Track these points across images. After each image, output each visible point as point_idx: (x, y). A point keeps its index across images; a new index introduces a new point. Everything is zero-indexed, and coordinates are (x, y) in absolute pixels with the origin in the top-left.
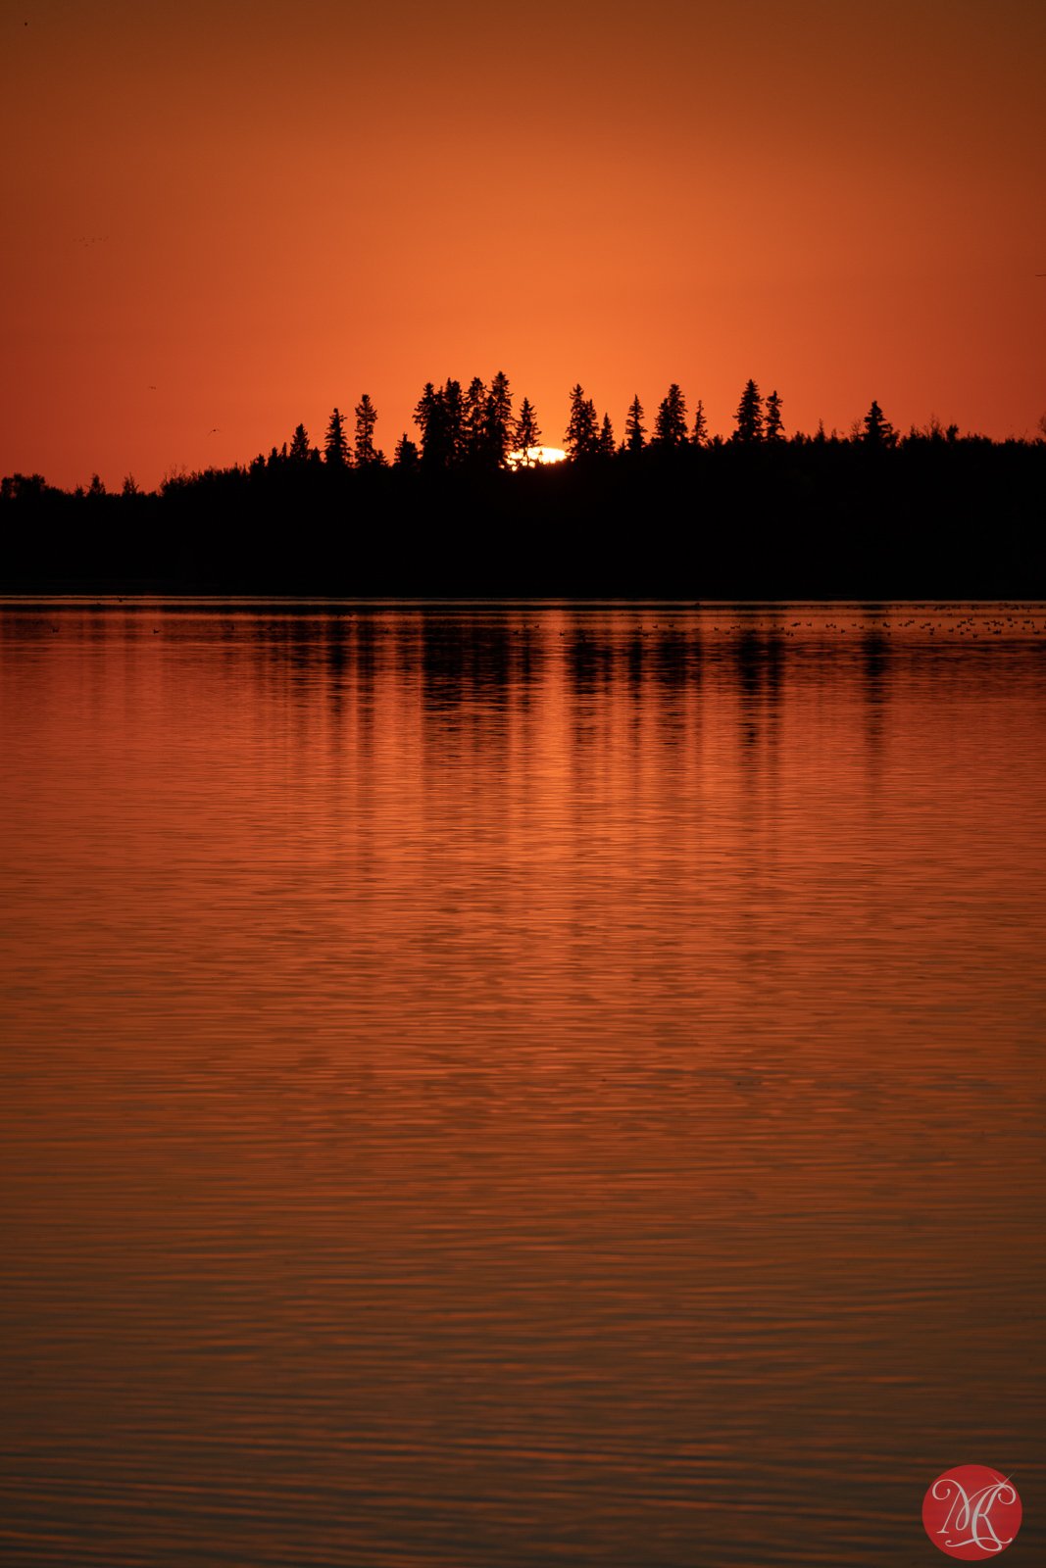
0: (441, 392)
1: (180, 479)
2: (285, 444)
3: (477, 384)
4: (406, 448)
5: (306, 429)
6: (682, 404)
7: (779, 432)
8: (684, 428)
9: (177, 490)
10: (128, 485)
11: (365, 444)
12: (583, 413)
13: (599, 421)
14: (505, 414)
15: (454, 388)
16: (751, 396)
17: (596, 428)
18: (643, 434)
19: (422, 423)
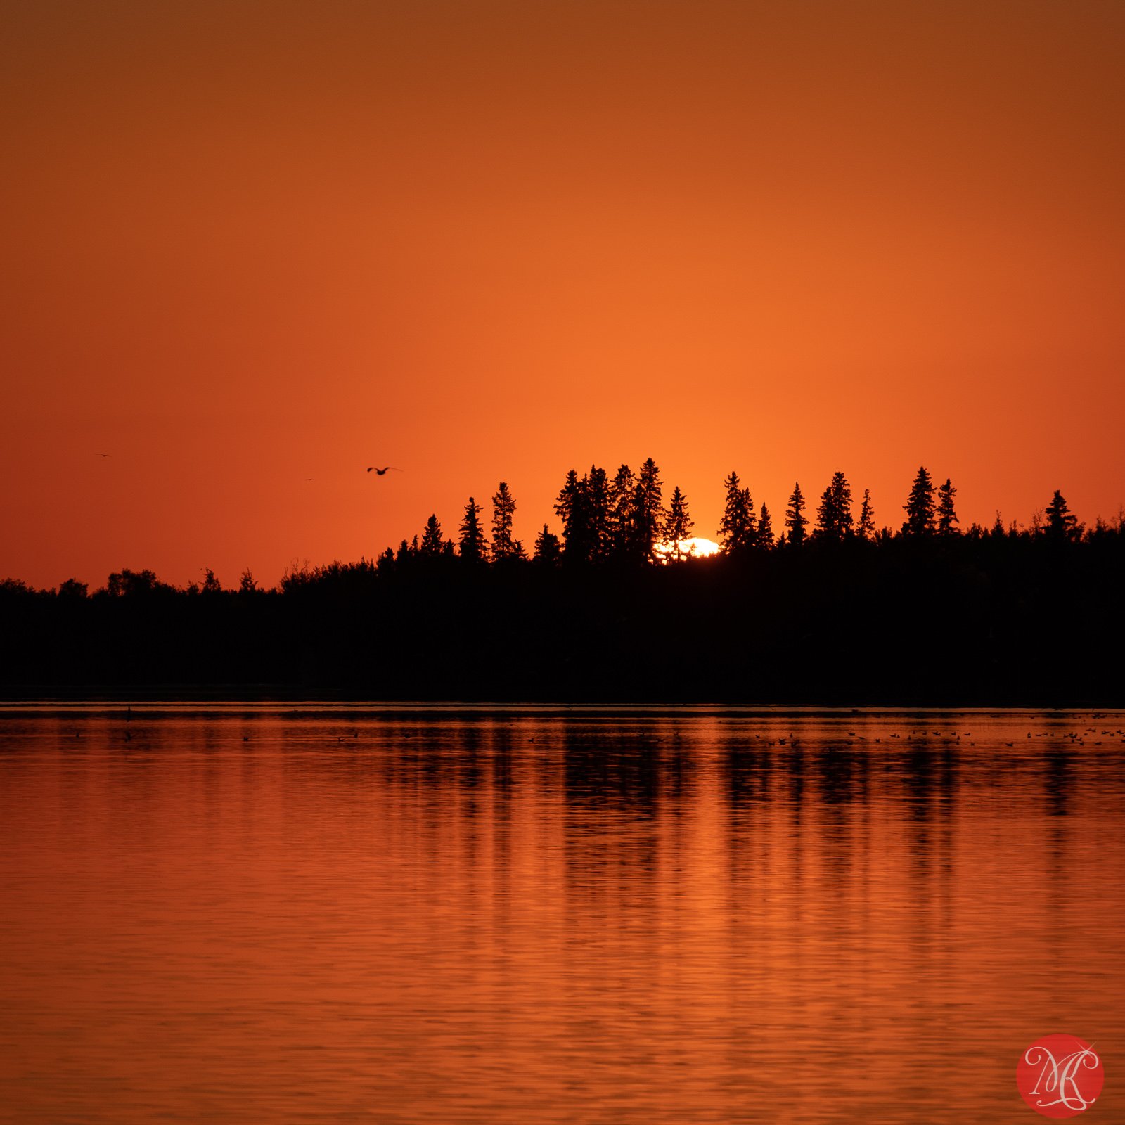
0: (585, 480)
1: (302, 575)
2: (416, 537)
3: (624, 472)
4: (547, 541)
5: (439, 520)
6: (847, 493)
7: (953, 524)
8: (849, 519)
9: (298, 587)
10: (246, 580)
11: (502, 536)
12: (739, 502)
13: (756, 512)
14: (655, 505)
15: (599, 476)
16: (922, 484)
17: (753, 519)
18: (804, 526)
19: (564, 514)
